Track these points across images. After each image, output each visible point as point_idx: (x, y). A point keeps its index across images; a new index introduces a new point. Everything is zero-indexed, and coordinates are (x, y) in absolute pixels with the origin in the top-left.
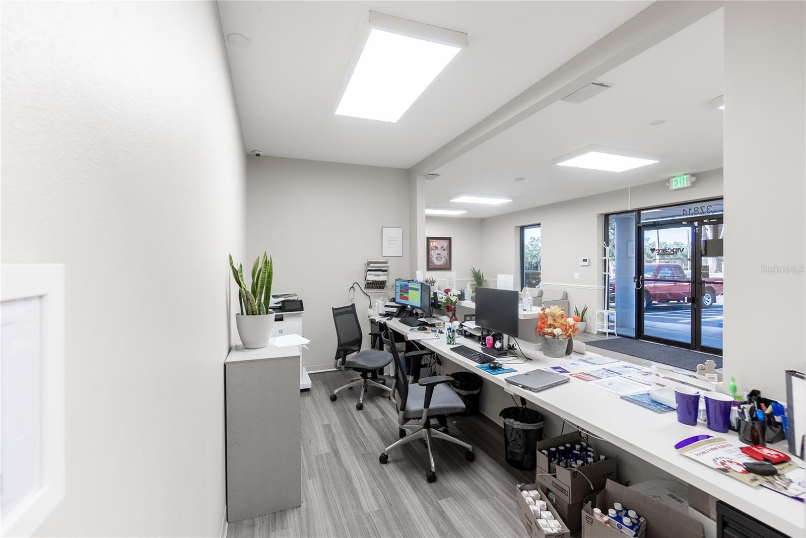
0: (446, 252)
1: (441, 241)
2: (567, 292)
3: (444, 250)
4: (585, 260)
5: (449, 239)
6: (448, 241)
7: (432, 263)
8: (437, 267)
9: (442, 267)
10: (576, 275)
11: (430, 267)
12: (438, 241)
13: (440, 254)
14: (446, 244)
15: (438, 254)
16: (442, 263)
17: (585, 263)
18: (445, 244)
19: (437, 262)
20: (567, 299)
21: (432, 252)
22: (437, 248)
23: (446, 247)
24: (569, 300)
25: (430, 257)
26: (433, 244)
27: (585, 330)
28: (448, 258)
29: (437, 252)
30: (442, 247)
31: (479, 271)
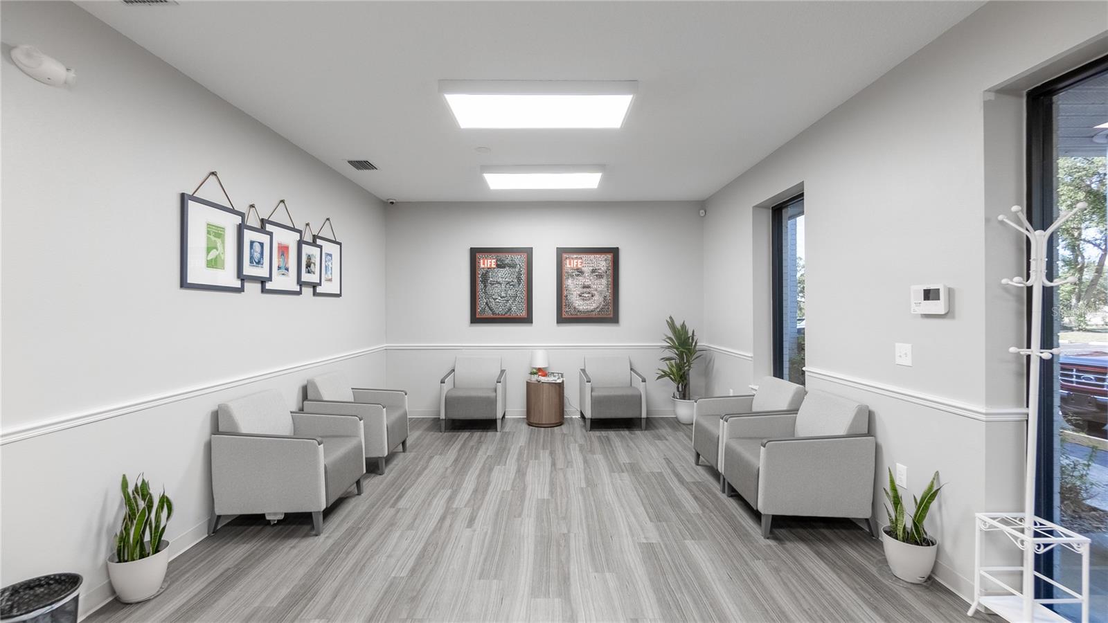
0: (604, 281)
1: (592, 256)
2: (872, 408)
3: (600, 276)
4: (929, 295)
5: (614, 252)
6: (610, 256)
7: (569, 305)
8: (582, 315)
9: (593, 315)
10: (903, 353)
11: (565, 315)
12: (585, 257)
13: (588, 287)
14: (604, 263)
15: (584, 287)
16: (594, 306)
17: (937, 307)
18: (602, 263)
19: (580, 305)
20: (870, 432)
21: (569, 283)
22: (580, 272)
23: (604, 269)
24: (881, 441)
25: (565, 293)
26: (571, 263)
27: (933, 571)
28: (608, 294)
29: (581, 281)
30: (593, 271)
31: (683, 326)
